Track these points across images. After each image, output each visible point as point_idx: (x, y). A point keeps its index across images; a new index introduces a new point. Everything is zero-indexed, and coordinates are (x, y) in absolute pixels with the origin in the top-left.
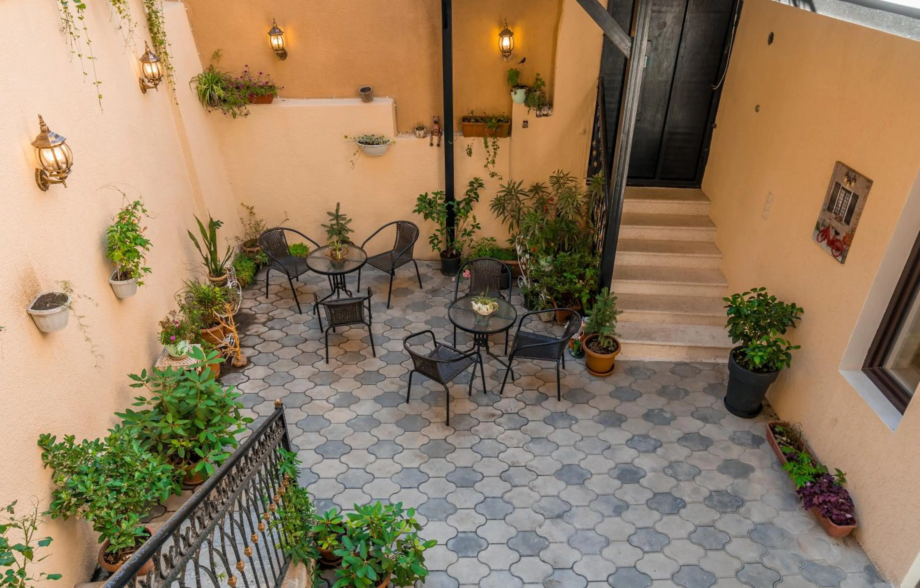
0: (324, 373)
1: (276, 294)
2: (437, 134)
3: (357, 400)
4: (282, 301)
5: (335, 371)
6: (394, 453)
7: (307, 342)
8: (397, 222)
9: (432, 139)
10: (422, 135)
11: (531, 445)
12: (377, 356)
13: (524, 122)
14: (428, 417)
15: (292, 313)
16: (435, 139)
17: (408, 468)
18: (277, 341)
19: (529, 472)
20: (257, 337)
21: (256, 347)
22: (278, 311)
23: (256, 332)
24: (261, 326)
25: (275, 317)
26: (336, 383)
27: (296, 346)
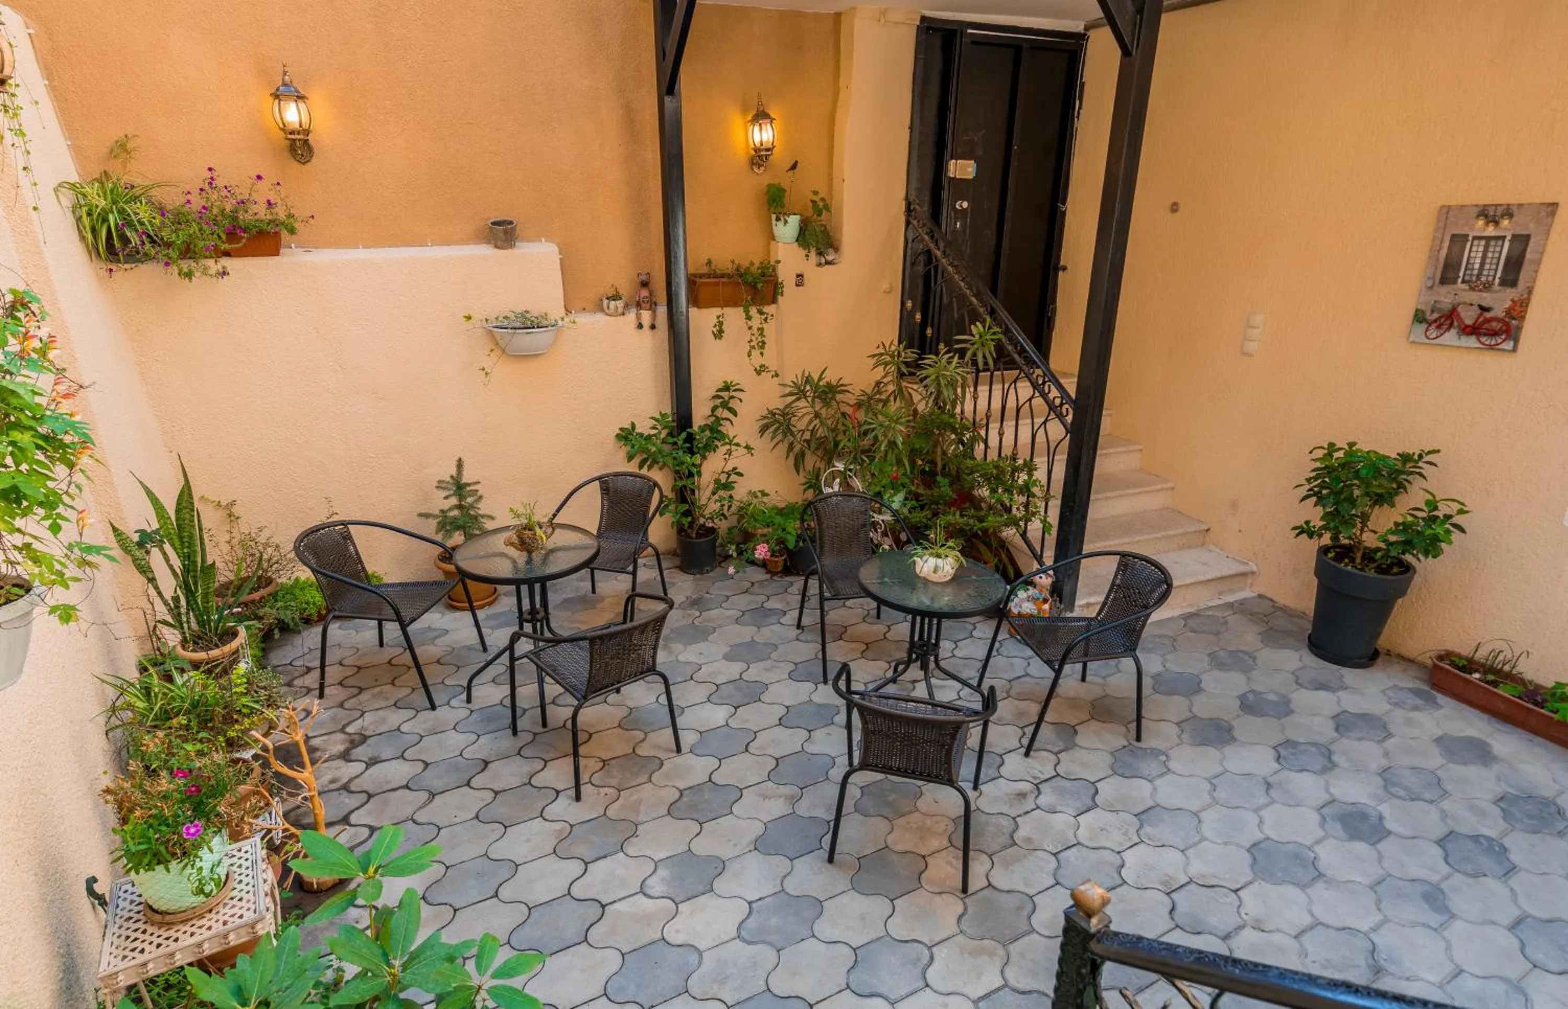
0: (585, 826)
1: (340, 683)
2: (648, 306)
3: (720, 866)
4: (365, 696)
5: (612, 812)
6: (918, 971)
7: (490, 765)
8: (599, 478)
9: (638, 317)
10: (620, 310)
11: (1148, 829)
12: (684, 749)
13: (798, 276)
14: (909, 847)
15: (410, 713)
16: (646, 316)
17: (987, 996)
18: (407, 787)
19: (1210, 890)
20: (344, 793)
21: (353, 819)
22: (368, 718)
23: (333, 781)
24: (340, 763)
25: (367, 733)
26: (634, 840)
27: (468, 784)
